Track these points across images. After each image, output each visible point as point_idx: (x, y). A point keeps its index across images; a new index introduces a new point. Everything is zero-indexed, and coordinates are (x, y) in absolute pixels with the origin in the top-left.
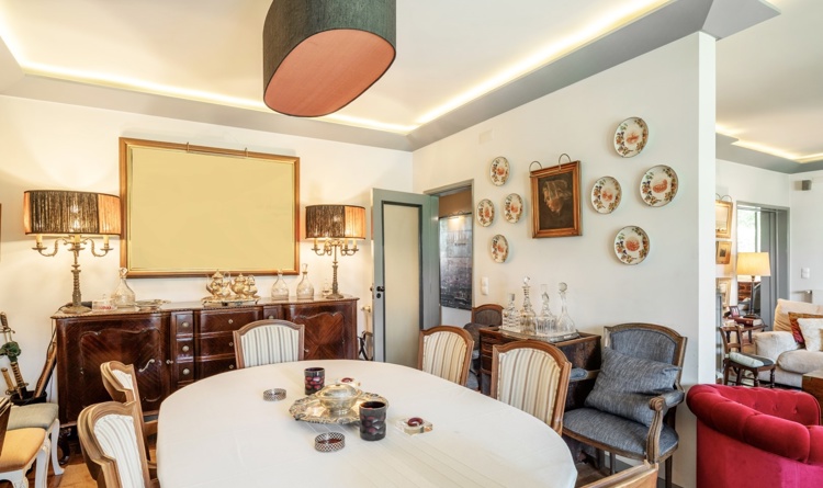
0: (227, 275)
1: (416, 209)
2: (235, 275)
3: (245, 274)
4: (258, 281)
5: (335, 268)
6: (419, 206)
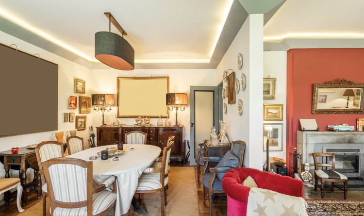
0: (143, 117)
1: (212, 93)
2: (145, 117)
3: (148, 117)
4: (151, 119)
5: (177, 115)
6: (213, 91)
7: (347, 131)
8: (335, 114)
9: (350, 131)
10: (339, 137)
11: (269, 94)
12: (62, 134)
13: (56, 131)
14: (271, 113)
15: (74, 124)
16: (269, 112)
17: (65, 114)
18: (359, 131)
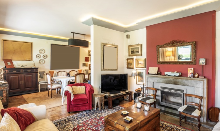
7: (174, 76)
8: (172, 64)
9: (176, 76)
10: (167, 80)
11: (139, 53)
12: (81, 70)
13: (79, 69)
14: (140, 63)
15: (88, 67)
16: (139, 63)
17: (83, 63)
18: (188, 77)
